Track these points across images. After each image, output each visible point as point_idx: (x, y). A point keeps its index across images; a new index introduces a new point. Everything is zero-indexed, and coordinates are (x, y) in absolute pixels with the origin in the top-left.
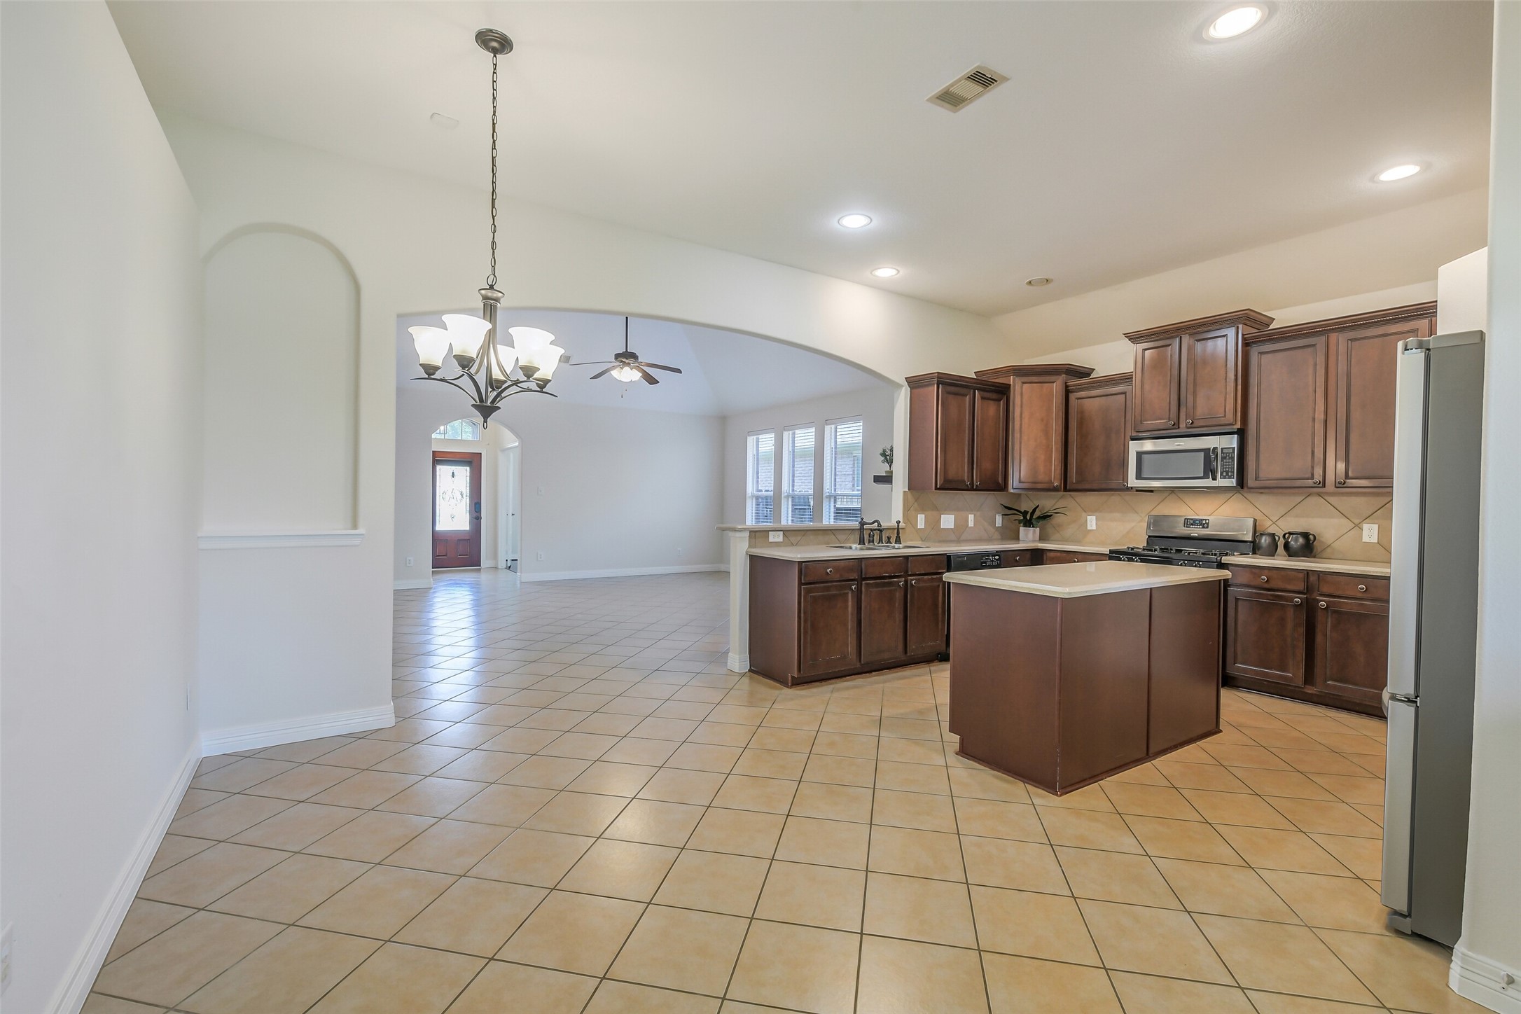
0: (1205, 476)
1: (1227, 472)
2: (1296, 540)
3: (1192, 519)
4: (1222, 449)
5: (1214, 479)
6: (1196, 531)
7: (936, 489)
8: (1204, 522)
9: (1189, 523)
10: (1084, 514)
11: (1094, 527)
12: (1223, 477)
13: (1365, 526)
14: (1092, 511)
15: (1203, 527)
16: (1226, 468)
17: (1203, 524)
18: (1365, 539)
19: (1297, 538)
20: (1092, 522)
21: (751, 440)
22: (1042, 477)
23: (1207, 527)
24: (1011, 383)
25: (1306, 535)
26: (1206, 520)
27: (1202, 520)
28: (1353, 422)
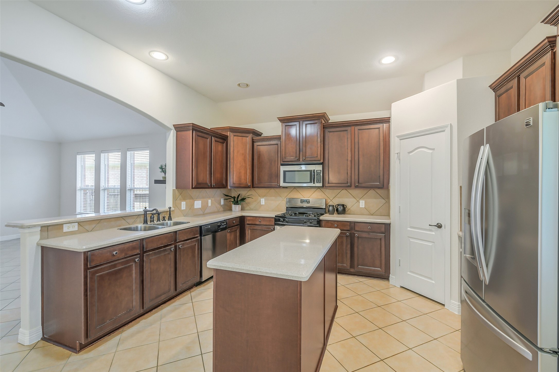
0: (311, 182)
1: (319, 180)
2: (340, 208)
3: (303, 200)
4: (317, 170)
5: (314, 183)
6: (305, 205)
7: (192, 188)
8: (308, 201)
9: (302, 201)
10: (259, 198)
11: (264, 204)
12: (317, 182)
13: (361, 201)
14: (263, 196)
15: (308, 203)
16: (318, 179)
17: (308, 202)
18: (361, 206)
19: (340, 207)
20: (263, 201)
21: (79, 157)
22: (243, 181)
23: (309, 203)
24: (229, 135)
25: (343, 205)
26: (308, 200)
27: (307, 200)
28: (360, 162)
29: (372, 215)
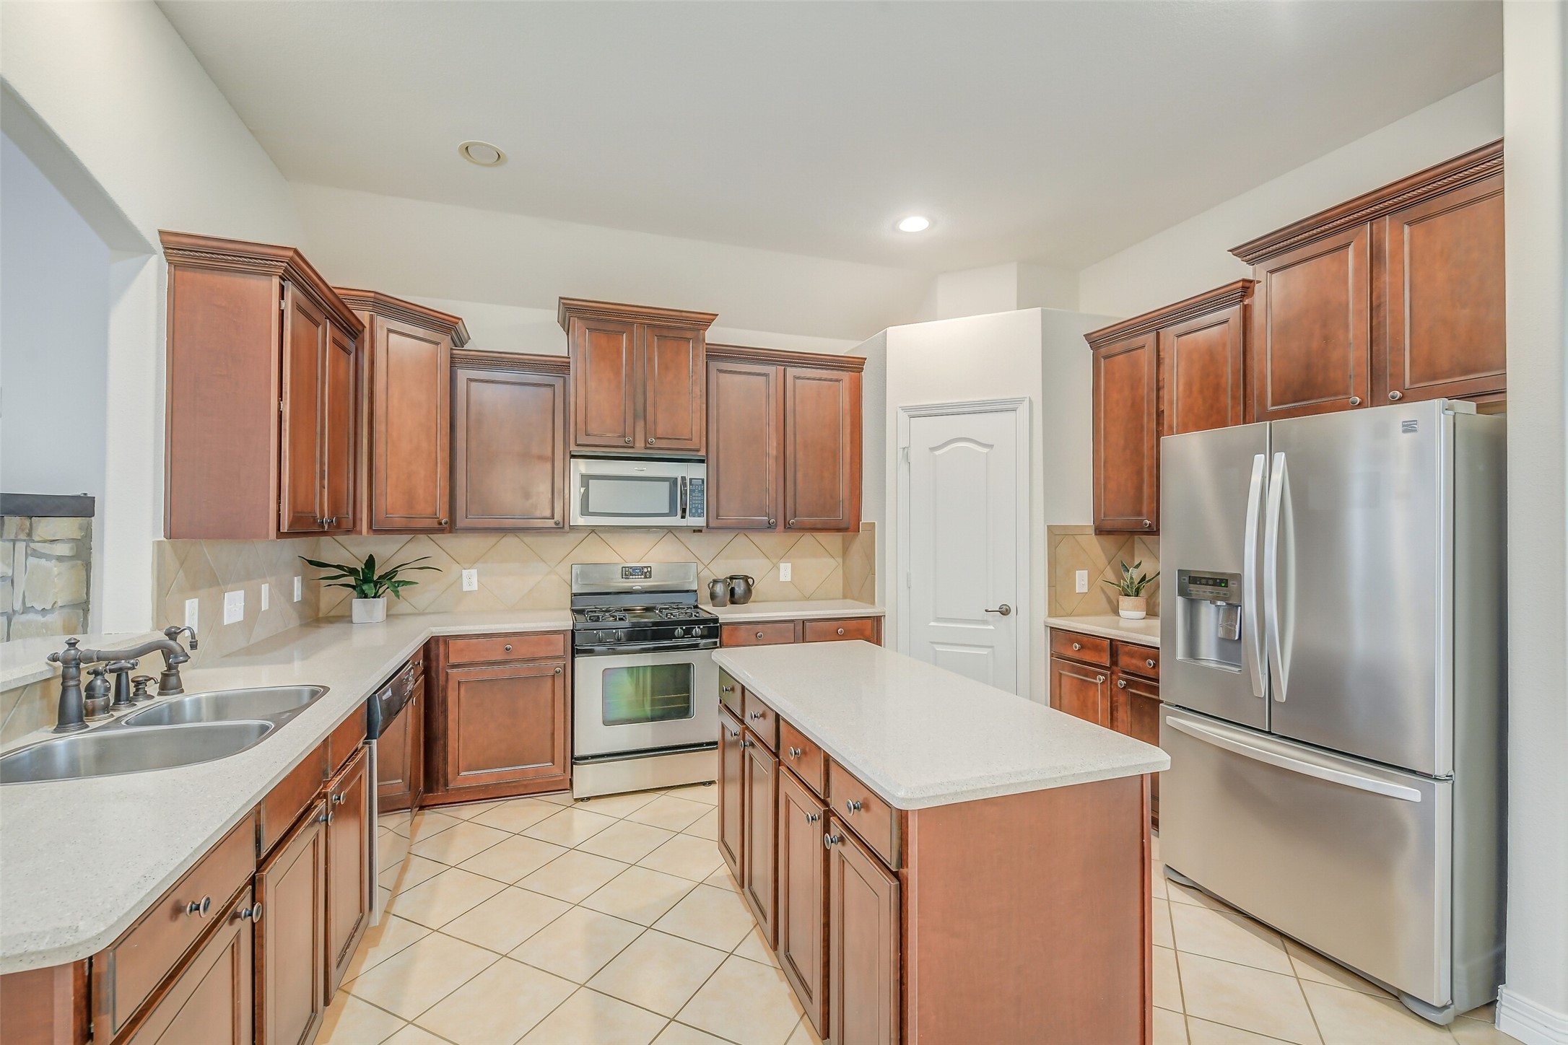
0: (672, 512)
1: (697, 509)
2: (739, 587)
3: (631, 568)
4: (691, 479)
5: (683, 517)
6: (638, 583)
7: (280, 534)
8: (646, 570)
9: (628, 573)
10: (455, 567)
11: (475, 587)
12: (692, 515)
13: (782, 566)
14: (472, 563)
15: (646, 577)
16: (695, 504)
17: (646, 572)
18: (782, 579)
19: (739, 582)
20: (470, 579)
22: (423, 508)
23: (650, 577)
25: (746, 578)
26: (647, 567)
27: (643, 568)
29: (808, 599)
